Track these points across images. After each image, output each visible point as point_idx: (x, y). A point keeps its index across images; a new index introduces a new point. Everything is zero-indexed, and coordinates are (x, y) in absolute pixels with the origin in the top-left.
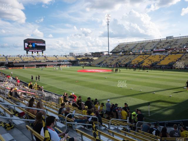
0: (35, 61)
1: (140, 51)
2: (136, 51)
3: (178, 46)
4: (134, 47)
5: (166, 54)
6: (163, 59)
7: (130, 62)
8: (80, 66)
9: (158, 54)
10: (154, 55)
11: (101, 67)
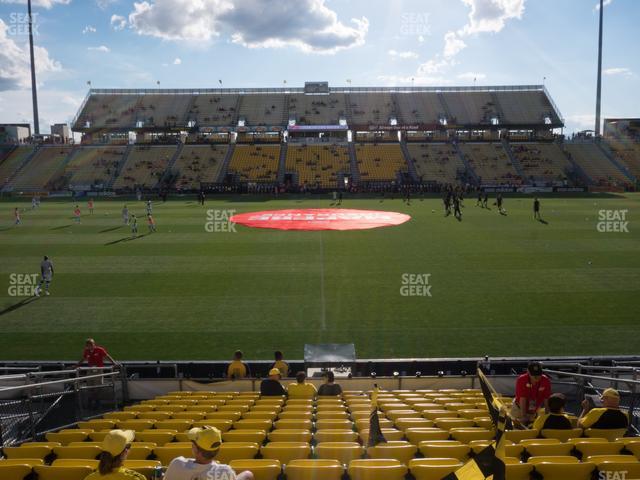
4: (188, 111)
9: (310, 141)
10: (300, 144)
11: (137, 200)
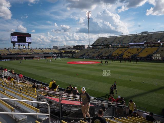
0: (22, 53)
1: (119, 44)
2: (115, 44)
3: (153, 40)
4: (113, 41)
5: (142, 47)
6: (141, 52)
7: (111, 55)
8: (64, 58)
9: (135, 47)
10: (132, 48)
11: (84, 59)
